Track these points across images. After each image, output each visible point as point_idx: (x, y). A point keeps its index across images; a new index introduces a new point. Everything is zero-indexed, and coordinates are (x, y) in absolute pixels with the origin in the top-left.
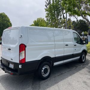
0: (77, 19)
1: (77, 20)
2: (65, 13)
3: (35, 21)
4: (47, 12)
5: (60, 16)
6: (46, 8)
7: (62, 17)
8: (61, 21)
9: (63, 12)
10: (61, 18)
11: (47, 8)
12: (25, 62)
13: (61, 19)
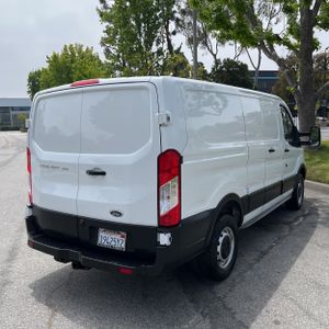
0: (215, 56)
1: (217, 62)
2: (174, 33)
3: (55, 57)
4: (107, 24)
5: (158, 43)
6: (100, 6)
7: (165, 47)
8: (161, 63)
9: (167, 27)
10: (160, 52)
11: (106, 7)
12: (181, 221)
13: (163, 54)
